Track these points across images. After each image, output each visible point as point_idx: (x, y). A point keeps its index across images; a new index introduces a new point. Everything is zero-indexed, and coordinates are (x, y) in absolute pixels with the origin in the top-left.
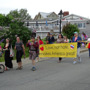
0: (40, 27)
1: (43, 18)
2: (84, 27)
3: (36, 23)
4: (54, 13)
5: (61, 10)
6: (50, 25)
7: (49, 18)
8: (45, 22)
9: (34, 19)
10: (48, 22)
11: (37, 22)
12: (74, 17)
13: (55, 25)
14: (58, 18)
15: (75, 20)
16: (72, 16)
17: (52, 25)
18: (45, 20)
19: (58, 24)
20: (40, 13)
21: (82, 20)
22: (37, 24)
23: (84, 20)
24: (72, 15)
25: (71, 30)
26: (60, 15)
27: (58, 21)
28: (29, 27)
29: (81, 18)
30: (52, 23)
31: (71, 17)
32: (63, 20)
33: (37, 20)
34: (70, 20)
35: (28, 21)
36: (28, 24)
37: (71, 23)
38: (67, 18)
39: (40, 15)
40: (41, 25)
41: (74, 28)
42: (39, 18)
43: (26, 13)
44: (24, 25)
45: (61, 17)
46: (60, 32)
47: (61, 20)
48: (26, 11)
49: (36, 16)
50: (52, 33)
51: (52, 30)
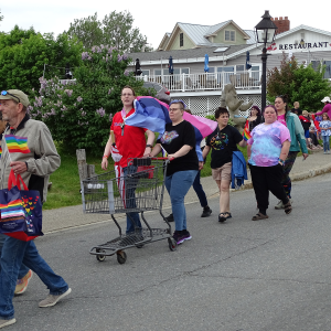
0: (182, 77)
1: (193, 44)
3: (167, 62)
4: (231, 24)
5: (267, 12)
6: (219, 70)
7: (213, 43)
8: (202, 60)
9: (160, 50)
10: (211, 59)
11: (171, 60)
12: (308, 39)
13: (240, 68)
14: (248, 42)
15: (313, 50)
16: (303, 35)
17: (226, 70)
18: (199, 50)
19: (249, 67)
20: (181, 26)
22: (171, 68)
24: (302, 31)
25: (299, 85)
26: (261, 32)
27: (248, 53)
28: (143, 78)
30: (228, 61)
31: (298, 38)
32: (270, 49)
33: (169, 54)
34: (294, 50)
35: (136, 55)
37: (299, 62)
38: (283, 44)
39: (182, 35)
40: (186, 72)
41: (310, 78)
42: (177, 46)
43: (129, 28)
44: (127, 71)
45: (266, 40)
46: (263, 95)
47: (265, 50)
48: (129, 20)
49: (166, 37)
50: (230, 100)
51: (230, 89)
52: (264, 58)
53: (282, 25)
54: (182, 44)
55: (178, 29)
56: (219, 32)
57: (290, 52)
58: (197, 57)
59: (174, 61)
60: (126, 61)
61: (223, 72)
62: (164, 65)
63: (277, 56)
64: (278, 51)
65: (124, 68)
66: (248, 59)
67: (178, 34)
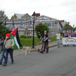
0: (16, 26)
1: (18, 18)
2: (53, 26)
3: (12, 22)
4: (27, 14)
5: (34, 12)
7: (23, 18)
9: (11, 20)
10: (22, 22)
12: (44, 18)
13: (29, 24)
14: (31, 18)
15: (45, 21)
19: (31, 24)
20: (16, 14)
21: (51, 20)
22: (13, 24)
23: (52, 20)
24: (43, 16)
26: (33, 16)
28: (7, 26)
29: (50, 19)
30: (26, 22)
31: (42, 18)
32: (36, 20)
34: (41, 21)
35: (5, 21)
36: (5, 23)
38: (39, 19)
39: (16, 16)
40: (16, 25)
42: (15, 19)
43: (4, 14)
44: (2, 24)
45: (34, 18)
46: (34, 31)
47: (34, 20)
48: (4, 13)
49: (12, 17)
50: (26, 31)
51: (26, 29)
52: (34, 22)
53: (38, 15)
54: (16, 18)
55: (15, 15)
56: (25, 16)
57: (40, 21)
58: (19, 21)
59: (14, 22)
60: (2, 22)
61: (25, 25)
62: (12, 23)
63: (37, 22)
64: (38, 21)
65: (1, 24)
66: (31, 22)
67: (15, 16)
